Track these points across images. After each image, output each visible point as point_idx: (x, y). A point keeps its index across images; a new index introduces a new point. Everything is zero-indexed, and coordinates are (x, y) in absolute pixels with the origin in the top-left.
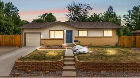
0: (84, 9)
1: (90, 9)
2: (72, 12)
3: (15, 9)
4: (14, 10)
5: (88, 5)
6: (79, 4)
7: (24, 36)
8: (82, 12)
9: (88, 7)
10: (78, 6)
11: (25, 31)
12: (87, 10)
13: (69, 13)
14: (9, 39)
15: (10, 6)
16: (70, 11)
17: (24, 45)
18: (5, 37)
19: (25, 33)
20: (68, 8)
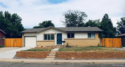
0: (79, 17)
1: (86, 16)
2: (68, 19)
3: (19, 18)
4: (18, 20)
5: (84, 13)
6: (75, 12)
7: (24, 39)
8: (78, 19)
9: (84, 14)
10: (74, 13)
11: (25, 35)
12: (83, 17)
13: (66, 20)
14: (14, 41)
15: (15, 16)
16: (66, 19)
17: (24, 46)
18: (11, 40)
19: (25, 37)
20: (64, 16)
